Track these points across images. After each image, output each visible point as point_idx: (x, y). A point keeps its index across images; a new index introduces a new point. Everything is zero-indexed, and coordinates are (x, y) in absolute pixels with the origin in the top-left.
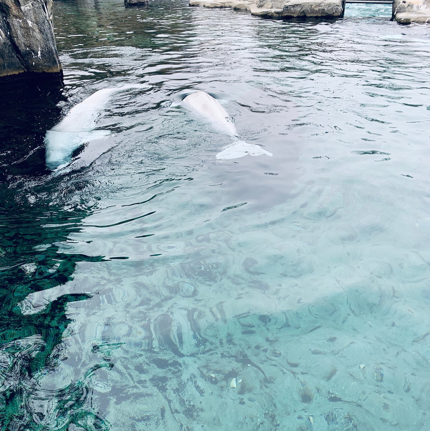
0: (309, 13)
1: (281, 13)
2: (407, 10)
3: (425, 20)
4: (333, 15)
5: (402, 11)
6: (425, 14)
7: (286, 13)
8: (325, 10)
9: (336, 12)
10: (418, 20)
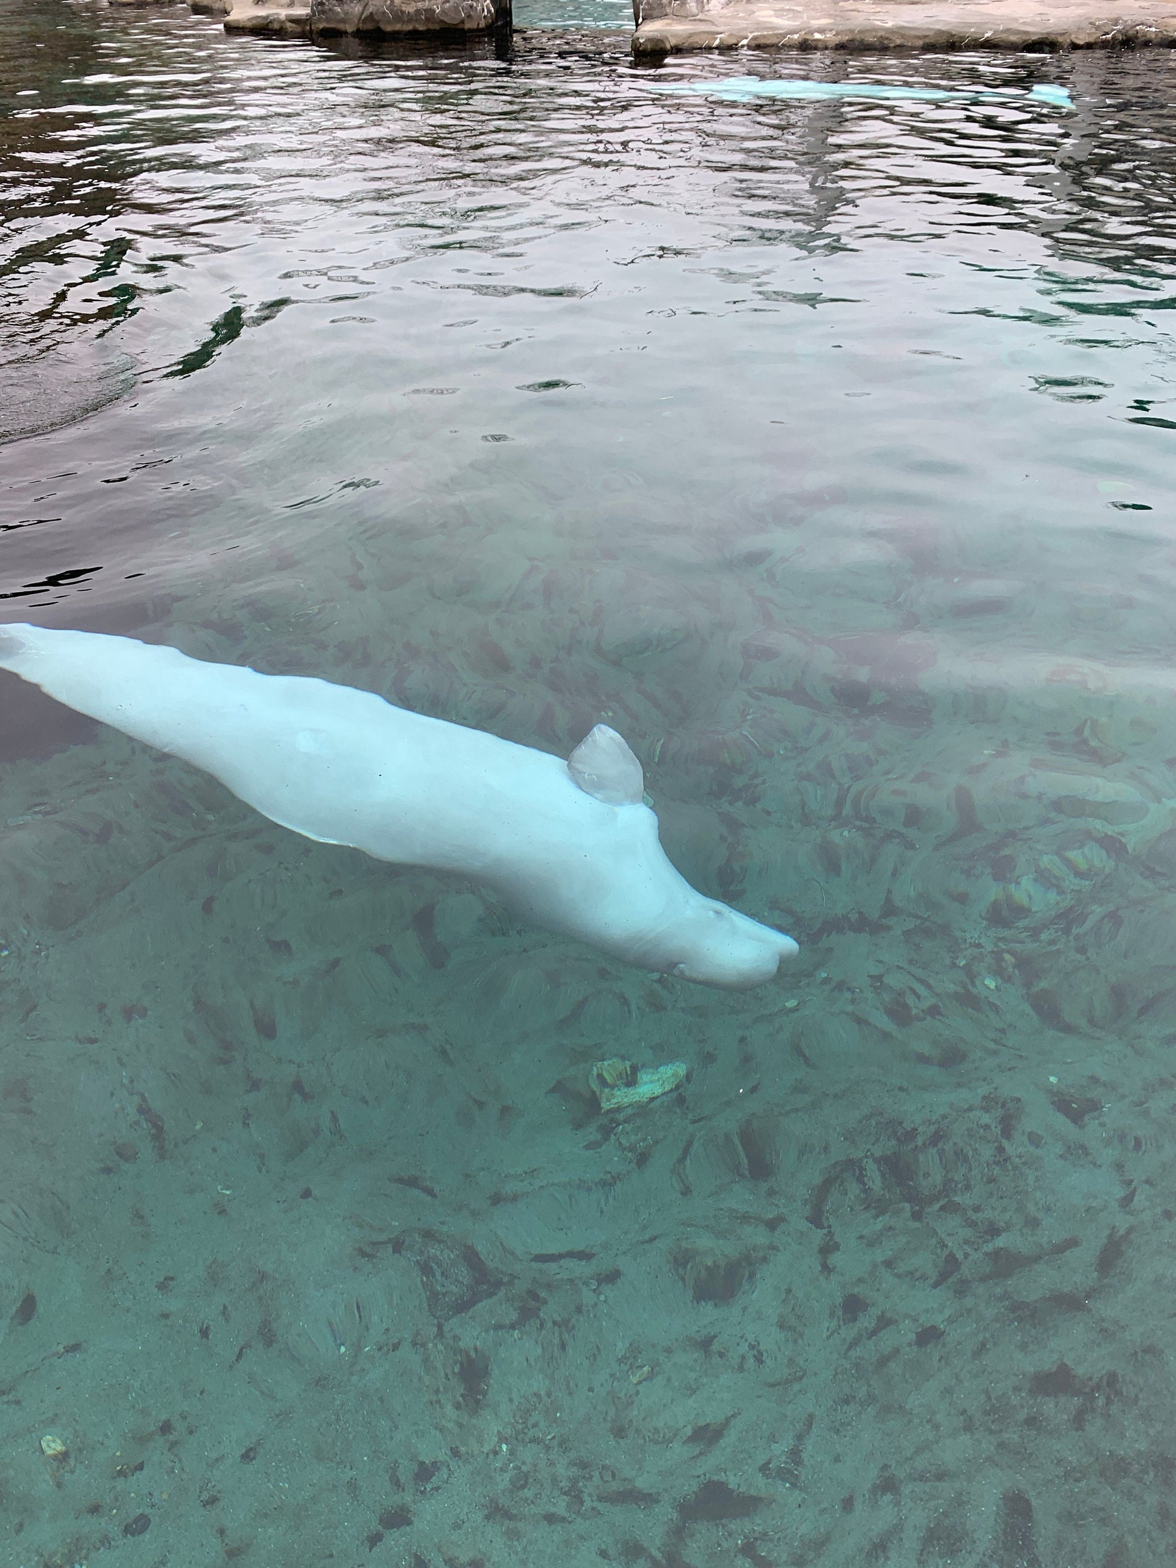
0: (389, 22)
1: (308, 22)
2: (668, 10)
3: (712, 42)
4: (460, 26)
5: (655, 13)
6: (713, 24)
7: (319, 20)
8: (434, 11)
9: (469, 16)
10: (691, 40)
